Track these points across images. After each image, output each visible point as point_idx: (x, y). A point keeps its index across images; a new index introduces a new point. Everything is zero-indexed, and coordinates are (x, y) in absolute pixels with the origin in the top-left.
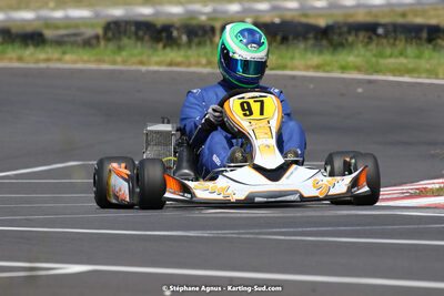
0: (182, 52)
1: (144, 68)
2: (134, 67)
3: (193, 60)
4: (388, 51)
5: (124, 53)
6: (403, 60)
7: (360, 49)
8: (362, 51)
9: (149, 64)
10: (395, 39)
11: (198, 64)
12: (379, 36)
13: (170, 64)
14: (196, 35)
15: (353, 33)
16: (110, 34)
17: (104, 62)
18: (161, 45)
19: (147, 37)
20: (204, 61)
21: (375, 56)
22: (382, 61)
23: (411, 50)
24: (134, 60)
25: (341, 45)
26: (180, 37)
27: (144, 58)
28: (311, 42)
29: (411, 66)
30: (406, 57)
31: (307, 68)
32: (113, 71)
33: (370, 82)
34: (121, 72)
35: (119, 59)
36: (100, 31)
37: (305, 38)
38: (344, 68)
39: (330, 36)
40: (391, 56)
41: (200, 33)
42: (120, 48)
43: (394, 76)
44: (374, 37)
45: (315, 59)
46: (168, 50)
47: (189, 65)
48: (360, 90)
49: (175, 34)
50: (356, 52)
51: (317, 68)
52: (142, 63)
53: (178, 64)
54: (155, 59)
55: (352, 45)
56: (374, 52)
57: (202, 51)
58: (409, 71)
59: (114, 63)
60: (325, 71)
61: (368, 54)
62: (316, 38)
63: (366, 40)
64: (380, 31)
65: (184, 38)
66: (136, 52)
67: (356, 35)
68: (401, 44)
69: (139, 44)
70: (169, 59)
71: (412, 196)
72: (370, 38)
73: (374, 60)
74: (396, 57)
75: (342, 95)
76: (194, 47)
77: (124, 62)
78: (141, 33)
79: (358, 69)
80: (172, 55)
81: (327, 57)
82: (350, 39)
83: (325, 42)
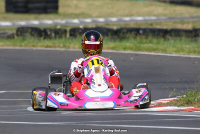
0: (52, 41)
1: (34, 48)
2: (30, 48)
3: (57, 45)
4: (144, 41)
5: (26, 42)
6: (151, 45)
7: (132, 40)
8: (133, 41)
9: (37, 46)
10: (147, 35)
11: (59, 47)
12: (140, 34)
13: (47, 47)
14: (58, 33)
15: (129, 33)
16: (19, 33)
17: (16, 45)
18: (42, 38)
19: (36, 34)
20: (62, 45)
21: (139, 43)
22: (142, 45)
23: (155, 41)
24: (30, 44)
25: (124, 38)
26: (51, 34)
27: (35, 44)
28: (110, 37)
29: (155, 47)
30: (152, 43)
31: (108, 48)
32: (21, 50)
33: (136, 55)
34: (24, 50)
35: (23, 44)
36: (15, 32)
37: (108, 35)
38: (125, 49)
39: (118, 34)
40: (146, 43)
41: (60, 33)
42: (24, 39)
43: (148, 52)
44: (138, 35)
45: (112, 44)
46: (46, 40)
47: (55, 47)
48: (132, 59)
49: (49, 33)
50: (130, 41)
51: (113, 48)
52: (34, 46)
53: (50, 47)
54: (40, 44)
55: (128, 38)
56: (139, 41)
57: (61, 41)
58: (154, 50)
59: (21, 46)
60: (116, 50)
61: (136, 42)
62: (112, 35)
63: (135, 36)
64: (141, 32)
65: (53, 35)
66: (31, 41)
67: (131, 34)
68: (150, 38)
69: (32, 38)
70: (46, 44)
71: (155, 106)
72: (136, 35)
73: (138, 45)
74: (148, 43)
75: (124, 60)
76: (57, 39)
77: (26, 46)
78: (33, 33)
79: (131, 49)
80: (47, 42)
81: (117, 43)
82: (127, 35)
83: (116, 37)
